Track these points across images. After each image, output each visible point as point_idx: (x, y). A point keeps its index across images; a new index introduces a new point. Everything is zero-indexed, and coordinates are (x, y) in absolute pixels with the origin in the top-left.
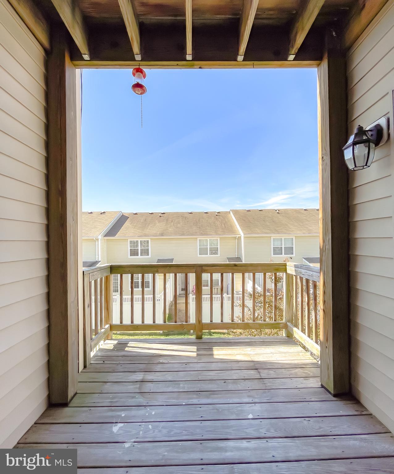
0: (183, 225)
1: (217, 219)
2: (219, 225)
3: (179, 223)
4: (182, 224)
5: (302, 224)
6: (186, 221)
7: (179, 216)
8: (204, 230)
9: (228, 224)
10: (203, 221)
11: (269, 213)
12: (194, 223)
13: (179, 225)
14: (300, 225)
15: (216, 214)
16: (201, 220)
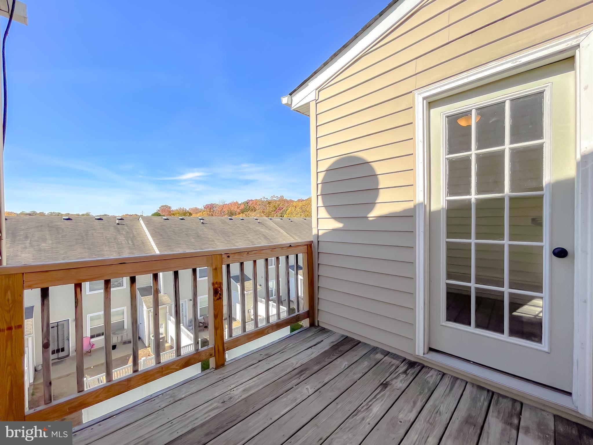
0: (52, 244)
1: (119, 231)
2: (123, 242)
3: (44, 240)
4: (50, 242)
5: (228, 239)
6: (60, 236)
7: (42, 226)
8: (98, 252)
9: (139, 239)
10: (95, 234)
11: (192, 222)
12: (76, 239)
13: (43, 245)
14: (227, 240)
15: (117, 222)
16: (90, 232)
